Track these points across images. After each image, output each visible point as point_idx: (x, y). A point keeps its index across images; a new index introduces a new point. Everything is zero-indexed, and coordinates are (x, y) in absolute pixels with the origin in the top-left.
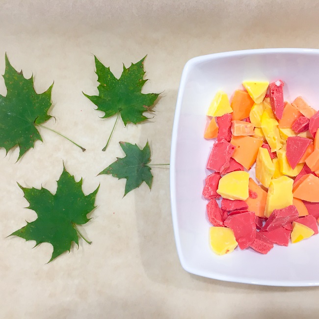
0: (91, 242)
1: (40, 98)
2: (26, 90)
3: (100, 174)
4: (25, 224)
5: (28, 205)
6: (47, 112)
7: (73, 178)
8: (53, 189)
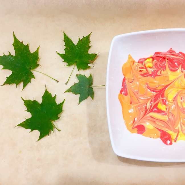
0: (60, 130)
1: (33, 55)
2: (25, 51)
3: (65, 92)
4: (25, 120)
5: (26, 109)
6: (37, 62)
7: (51, 94)
8: (40, 101)
